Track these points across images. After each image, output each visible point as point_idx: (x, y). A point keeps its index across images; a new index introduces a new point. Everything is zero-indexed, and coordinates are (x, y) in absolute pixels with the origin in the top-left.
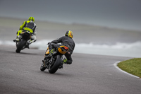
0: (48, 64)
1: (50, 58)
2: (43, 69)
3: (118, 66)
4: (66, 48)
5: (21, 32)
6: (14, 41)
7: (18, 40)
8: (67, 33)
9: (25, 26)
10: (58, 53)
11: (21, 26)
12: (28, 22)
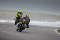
0: (19, 28)
1: (20, 25)
2: (17, 30)
3: (57, 31)
4: (26, 21)
5: (17, 16)
6: (14, 20)
7: (15, 19)
8: (27, 15)
9: (18, 14)
10: (23, 23)
11: (17, 14)
12: (19, 12)
